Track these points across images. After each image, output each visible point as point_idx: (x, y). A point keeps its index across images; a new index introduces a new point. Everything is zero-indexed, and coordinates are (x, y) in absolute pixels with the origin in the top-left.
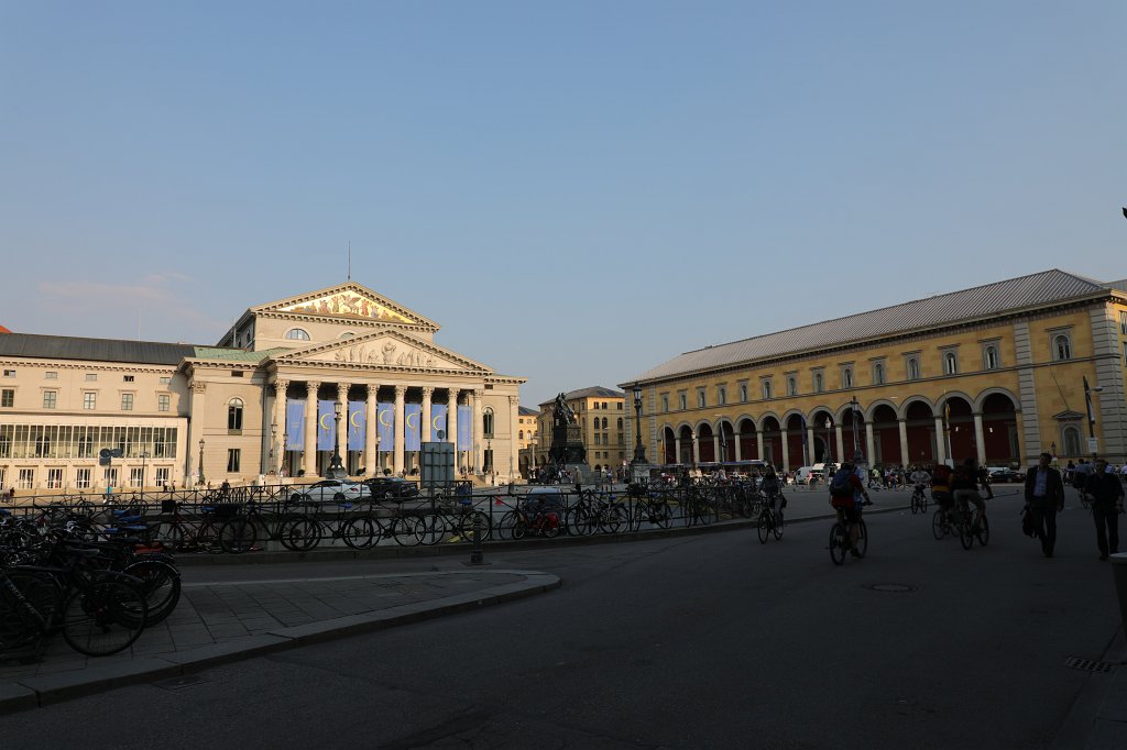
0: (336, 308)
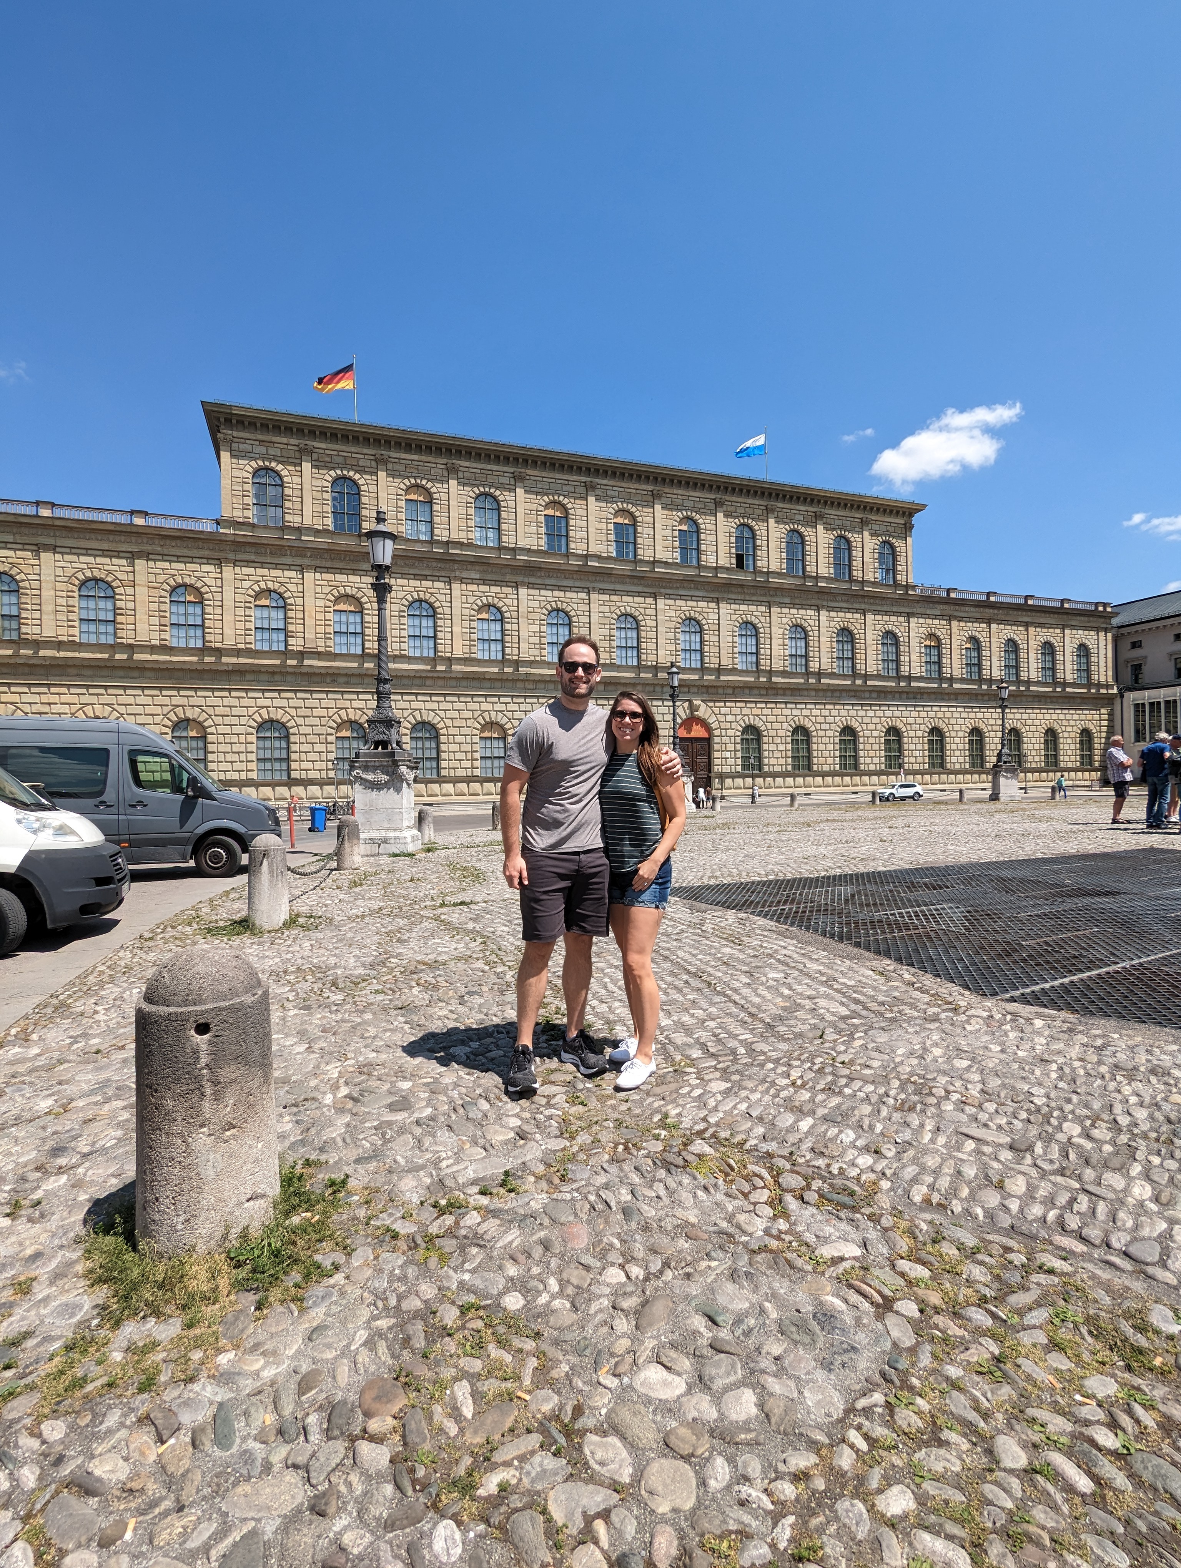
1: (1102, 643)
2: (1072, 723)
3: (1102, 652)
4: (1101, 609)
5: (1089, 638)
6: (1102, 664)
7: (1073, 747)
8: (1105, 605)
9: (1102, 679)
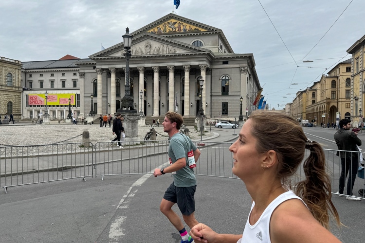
0: (165, 30)
1: (17, 74)
2: (4, 99)
3: (17, 77)
4: (17, 62)
5: (13, 71)
6: (17, 80)
7: (5, 107)
8: (19, 61)
9: (17, 85)
